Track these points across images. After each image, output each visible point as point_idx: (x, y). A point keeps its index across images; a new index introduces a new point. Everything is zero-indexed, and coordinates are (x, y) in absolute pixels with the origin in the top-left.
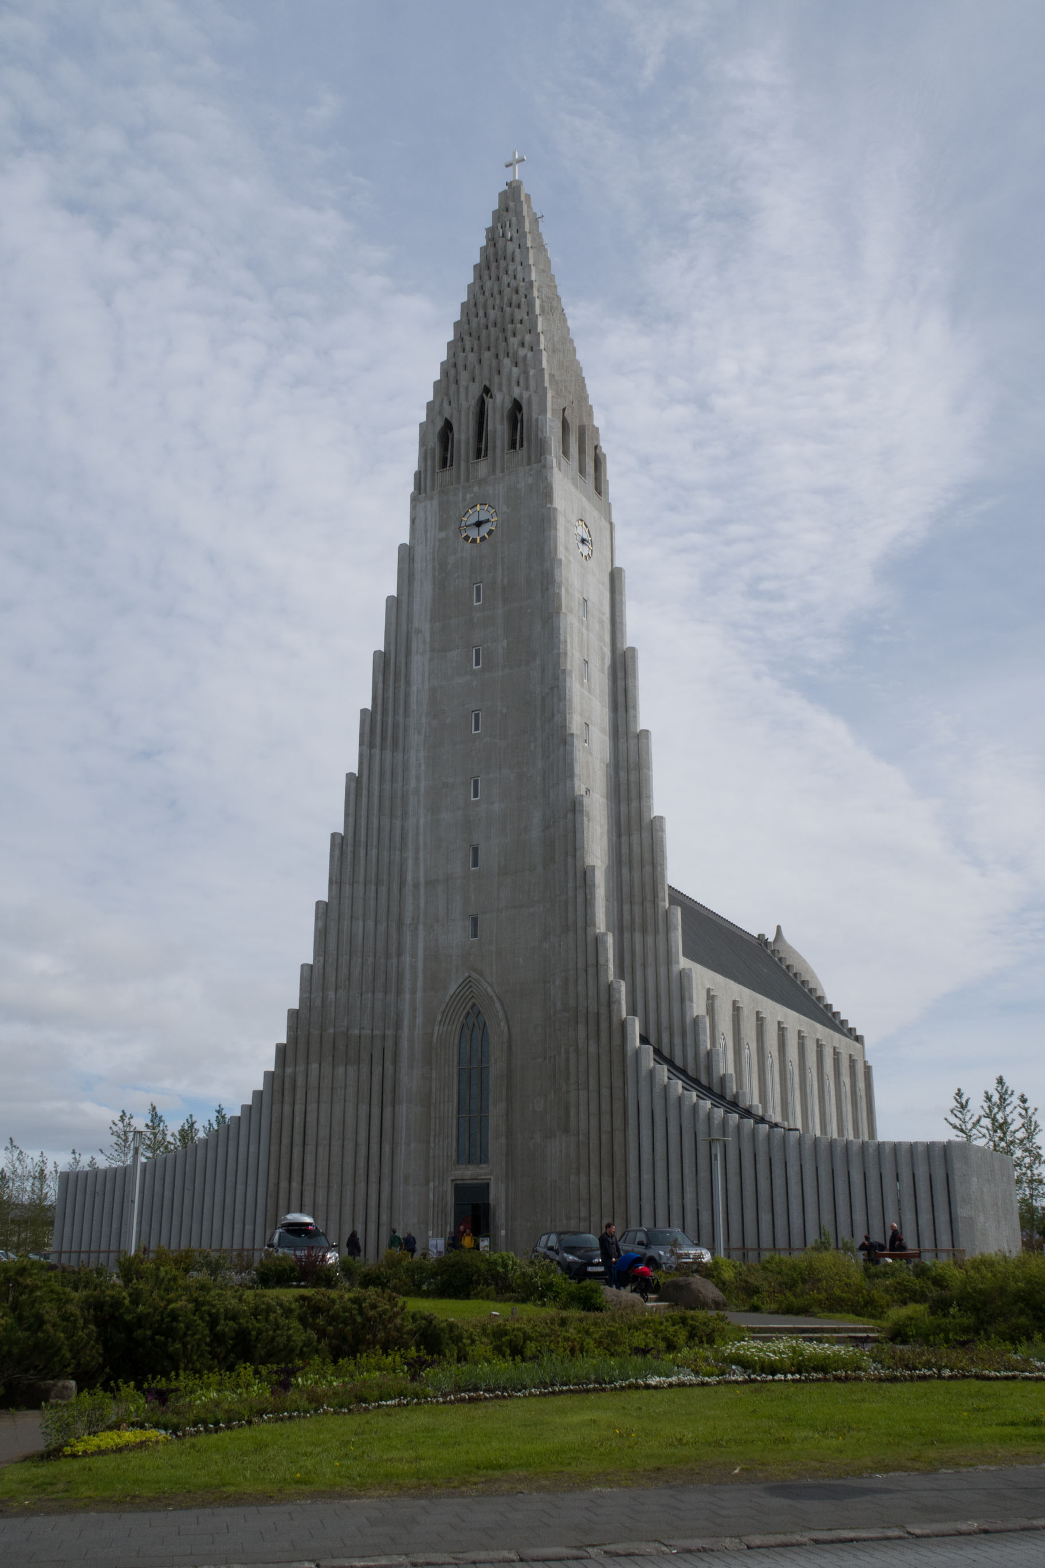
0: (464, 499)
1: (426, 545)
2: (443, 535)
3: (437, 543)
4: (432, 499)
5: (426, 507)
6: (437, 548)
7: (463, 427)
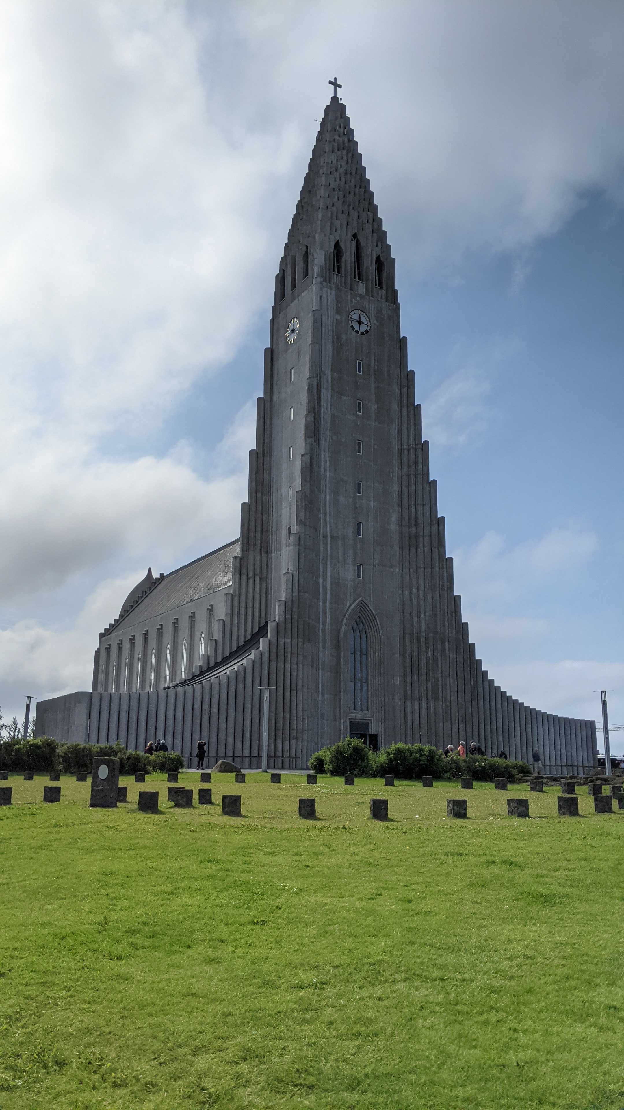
0: (351, 301)
1: (328, 318)
2: (338, 317)
3: (335, 321)
4: (331, 289)
5: (327, 292)
6: (335, 324)
7: (348, 253)
